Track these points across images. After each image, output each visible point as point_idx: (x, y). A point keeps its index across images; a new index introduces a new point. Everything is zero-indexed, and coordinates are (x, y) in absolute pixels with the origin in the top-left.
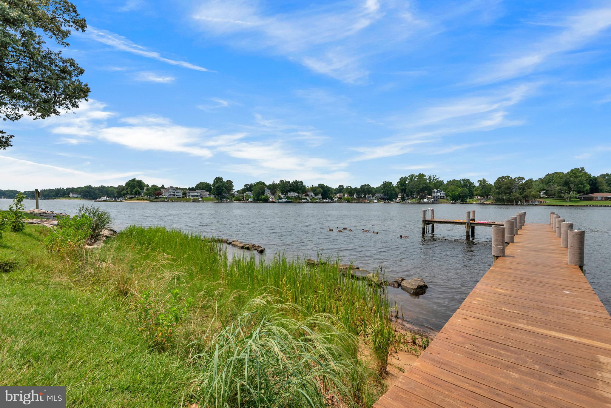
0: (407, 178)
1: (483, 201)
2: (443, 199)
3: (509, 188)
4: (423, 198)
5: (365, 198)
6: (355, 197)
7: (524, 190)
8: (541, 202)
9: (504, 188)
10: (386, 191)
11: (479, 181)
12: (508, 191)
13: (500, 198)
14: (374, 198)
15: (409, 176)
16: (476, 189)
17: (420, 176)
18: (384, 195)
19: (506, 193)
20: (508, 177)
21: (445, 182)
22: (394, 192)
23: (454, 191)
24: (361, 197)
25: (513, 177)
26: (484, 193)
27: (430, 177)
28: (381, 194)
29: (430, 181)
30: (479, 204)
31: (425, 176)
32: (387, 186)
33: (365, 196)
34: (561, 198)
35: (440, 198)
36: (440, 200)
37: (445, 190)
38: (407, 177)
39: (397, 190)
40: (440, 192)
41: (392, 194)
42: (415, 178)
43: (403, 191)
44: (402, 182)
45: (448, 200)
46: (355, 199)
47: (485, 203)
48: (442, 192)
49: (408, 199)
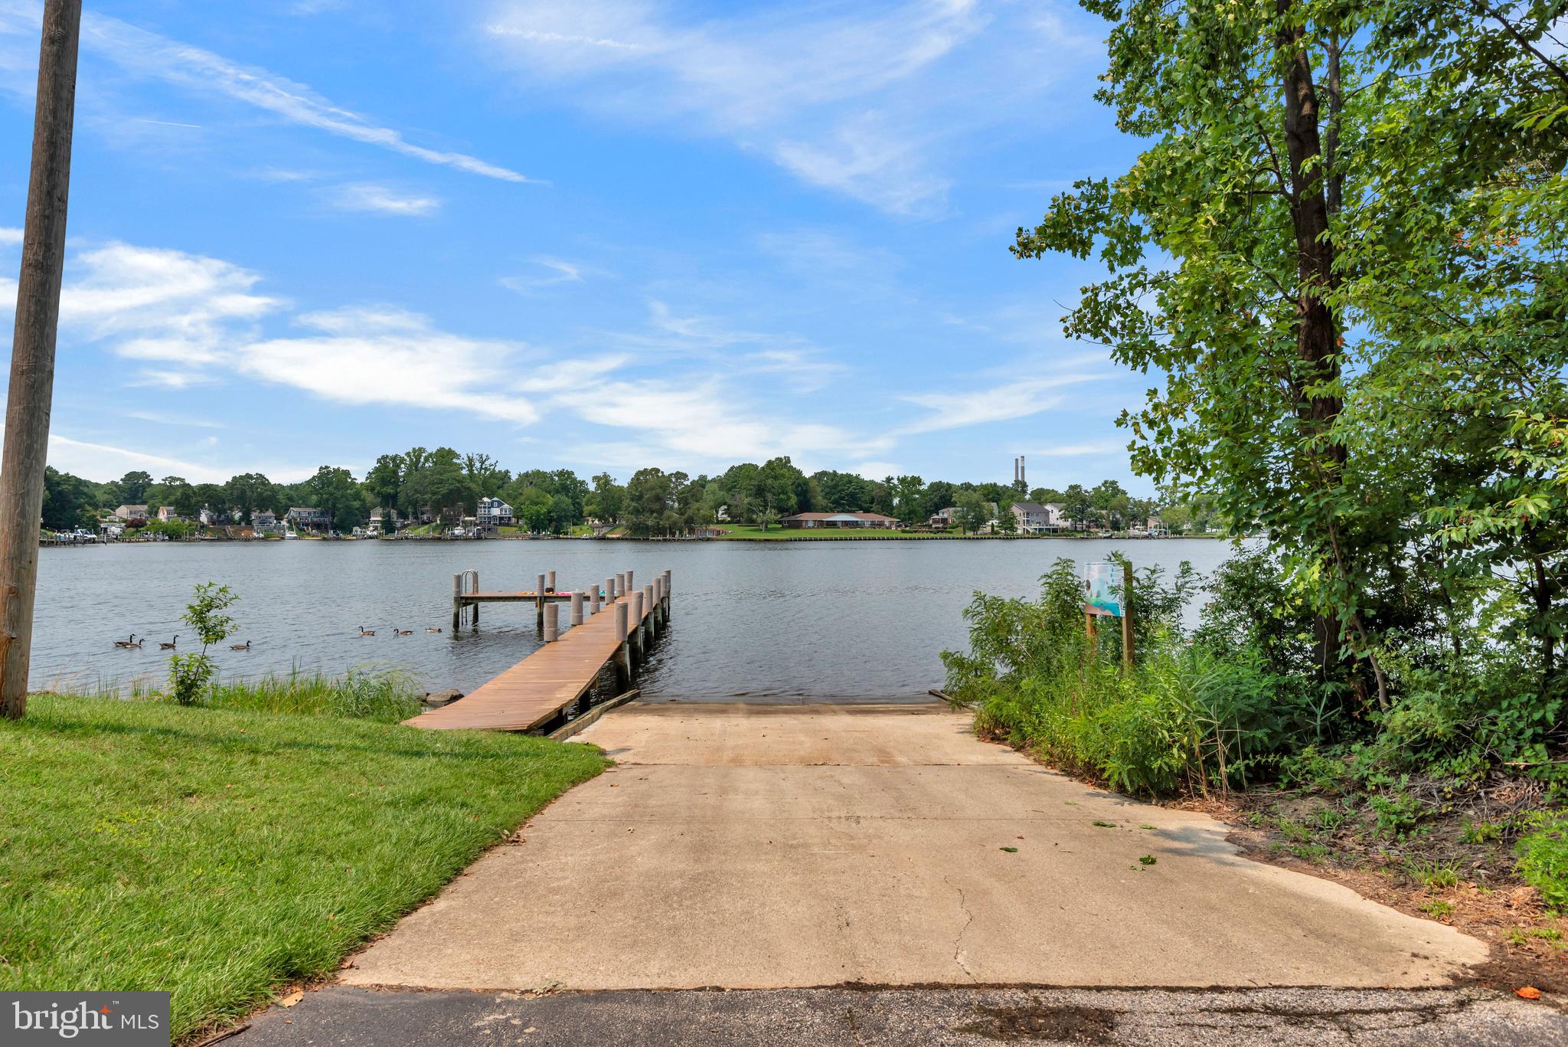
0: (402, 460)
1: (605, 530)
2: (508, 525)
3: (658, 499)
4: (450, 522)
5: (249, 523)
6: (204, 519)
7: (687, 504)
8: (718, 533)
9: (648, 499)
10: (328, 500)
11: (596, 478)
12: (656, 506)
13: (640, 523)
14: (284, 523)
15: (408, 454)
16: (589, 500)
17: (443, 457)
18: (322, 514)
19: (652, 512)
20: (657, 470)
21: (514, 477)
22: (356, 504)
23: (536, 504)
24: (230, 521)
25: (666, 474)
26: (605, 511)
27: (470, 460)
28: (311, 510)
29: (471, 471)
30: (595, 539)
31: (458, 456)
32: (331, 483)
33: (245, 518)
34: (751, 522)
35: (500, 524)
36: (501, 529)
37: (511, 498)
38: (403, 455)
39: (369, 497)
40: (500, 505)
41: (349, 511)
42: (426, 459)
43: (389, 500)
44: (386, 472)
45: (520, 528)
46: (203, 527)
47: (609, 536)
48: (506, 506)
49: (404, 526)
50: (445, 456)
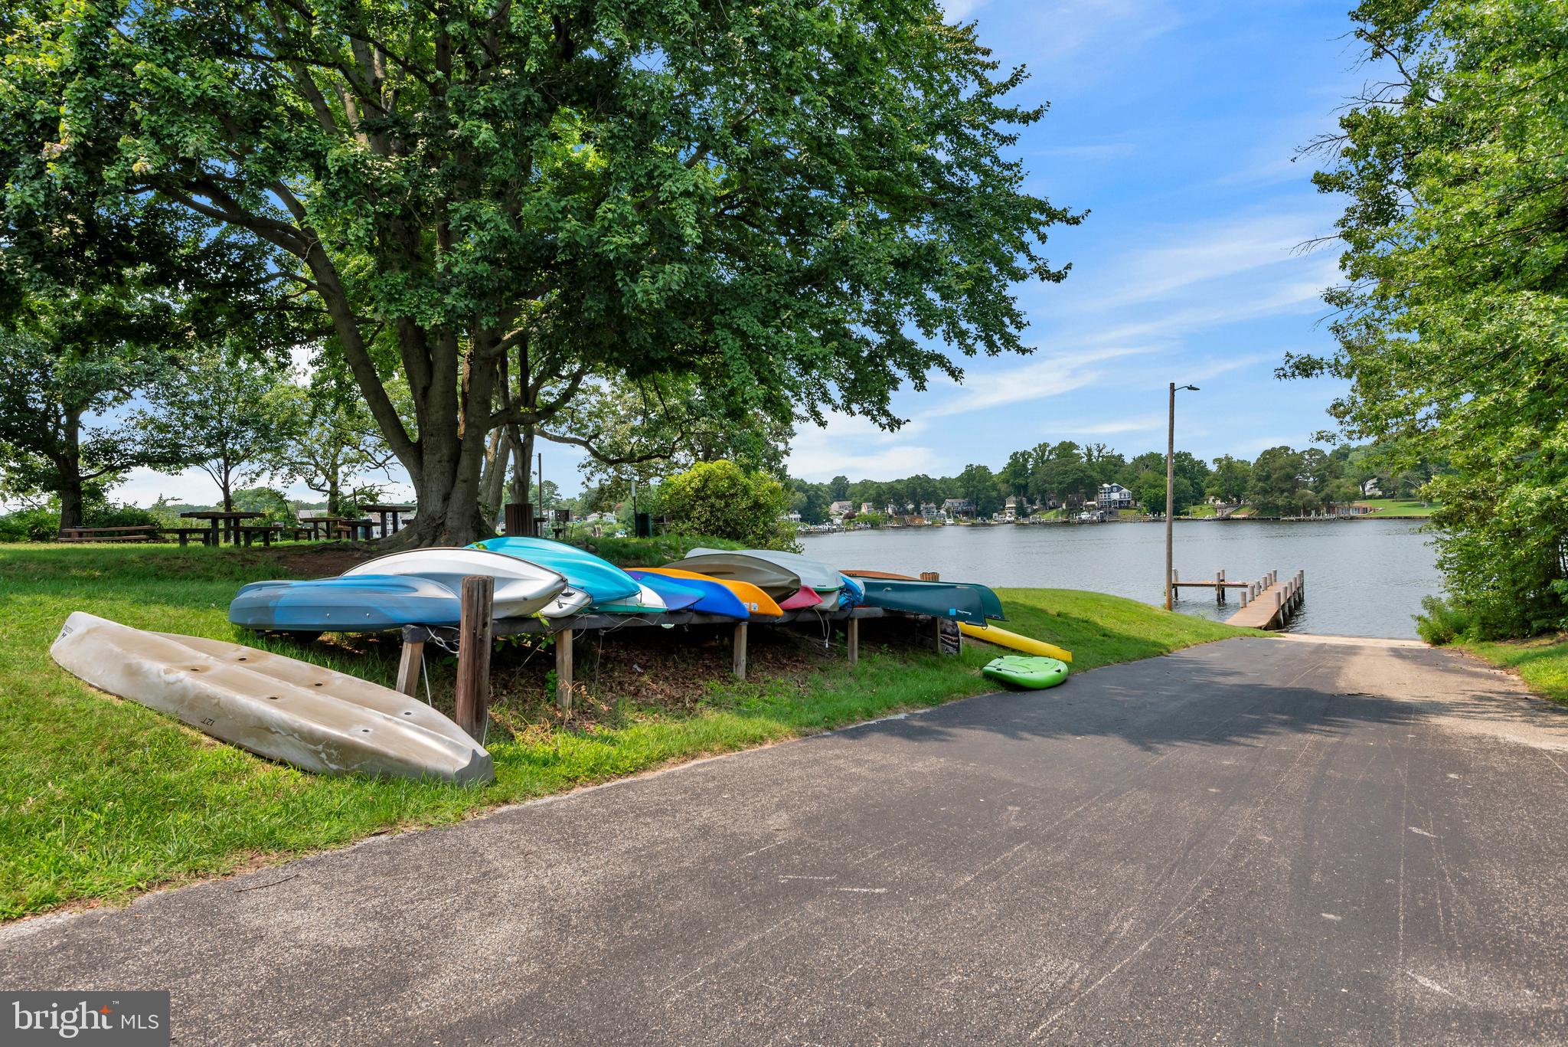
0: (1030, 455)
1: (1228, 511)
2: (1127, 508)
3: (1289, 477)
4: (1075, 508)
5: (919, 513)
6: (890, 511)
7: (1324, 481)
8: (1365, 510)
9: (1277, 478)
10: (973, 492)
11: (1215, 461)
12: (1287, 485)
13: (1269, 503)
14: (942, 512)
15: (1035, 450)
16: (1210, 482)
17: (1065, 449)
18: (969, 504)
19: (1282, 491)
20: (1287, 449)
21: (1128, 460)
22: (994, 494)
23: (1154, 487)
24: (906, 512)
25: (1298, 451)
26: (1228, 491)
27: (1089, 450)
28: (961, 501)
29: (1090, 460)
30: (1218, 519)
31: (1077, 447)
32: (975, 477)
33: (917, 509)
34: (1408, 496)
35: (1120, 508)
36: (1121, 512)
37: (1128, 482)
38: (1030, 450)
39: (1003, 487)
40: (1119, 489)
41: (990, 500)
42: (1050, 453)
43: (1021, 490)
44: (1017, 465)
45: (1140, 510)
46: (891, 517)
47: (1234, 516)
48: (1125, 490)
49: (1035, 511)
50: (1067, 448)
